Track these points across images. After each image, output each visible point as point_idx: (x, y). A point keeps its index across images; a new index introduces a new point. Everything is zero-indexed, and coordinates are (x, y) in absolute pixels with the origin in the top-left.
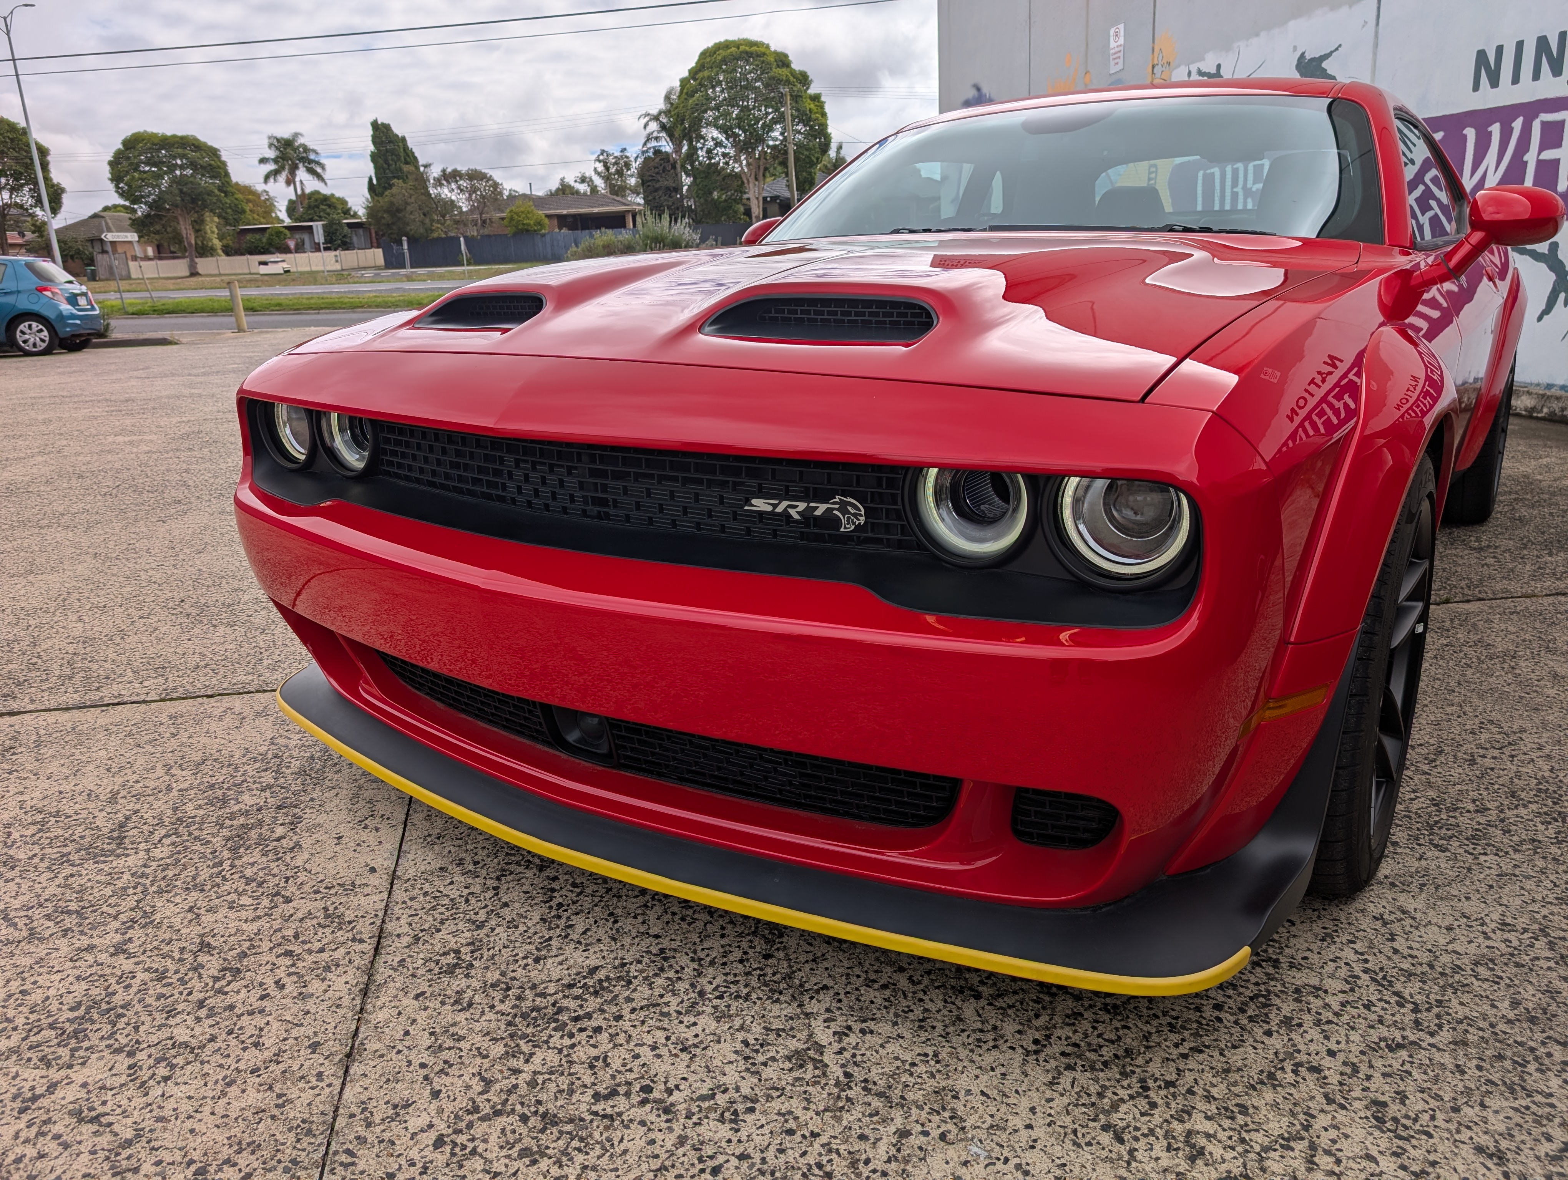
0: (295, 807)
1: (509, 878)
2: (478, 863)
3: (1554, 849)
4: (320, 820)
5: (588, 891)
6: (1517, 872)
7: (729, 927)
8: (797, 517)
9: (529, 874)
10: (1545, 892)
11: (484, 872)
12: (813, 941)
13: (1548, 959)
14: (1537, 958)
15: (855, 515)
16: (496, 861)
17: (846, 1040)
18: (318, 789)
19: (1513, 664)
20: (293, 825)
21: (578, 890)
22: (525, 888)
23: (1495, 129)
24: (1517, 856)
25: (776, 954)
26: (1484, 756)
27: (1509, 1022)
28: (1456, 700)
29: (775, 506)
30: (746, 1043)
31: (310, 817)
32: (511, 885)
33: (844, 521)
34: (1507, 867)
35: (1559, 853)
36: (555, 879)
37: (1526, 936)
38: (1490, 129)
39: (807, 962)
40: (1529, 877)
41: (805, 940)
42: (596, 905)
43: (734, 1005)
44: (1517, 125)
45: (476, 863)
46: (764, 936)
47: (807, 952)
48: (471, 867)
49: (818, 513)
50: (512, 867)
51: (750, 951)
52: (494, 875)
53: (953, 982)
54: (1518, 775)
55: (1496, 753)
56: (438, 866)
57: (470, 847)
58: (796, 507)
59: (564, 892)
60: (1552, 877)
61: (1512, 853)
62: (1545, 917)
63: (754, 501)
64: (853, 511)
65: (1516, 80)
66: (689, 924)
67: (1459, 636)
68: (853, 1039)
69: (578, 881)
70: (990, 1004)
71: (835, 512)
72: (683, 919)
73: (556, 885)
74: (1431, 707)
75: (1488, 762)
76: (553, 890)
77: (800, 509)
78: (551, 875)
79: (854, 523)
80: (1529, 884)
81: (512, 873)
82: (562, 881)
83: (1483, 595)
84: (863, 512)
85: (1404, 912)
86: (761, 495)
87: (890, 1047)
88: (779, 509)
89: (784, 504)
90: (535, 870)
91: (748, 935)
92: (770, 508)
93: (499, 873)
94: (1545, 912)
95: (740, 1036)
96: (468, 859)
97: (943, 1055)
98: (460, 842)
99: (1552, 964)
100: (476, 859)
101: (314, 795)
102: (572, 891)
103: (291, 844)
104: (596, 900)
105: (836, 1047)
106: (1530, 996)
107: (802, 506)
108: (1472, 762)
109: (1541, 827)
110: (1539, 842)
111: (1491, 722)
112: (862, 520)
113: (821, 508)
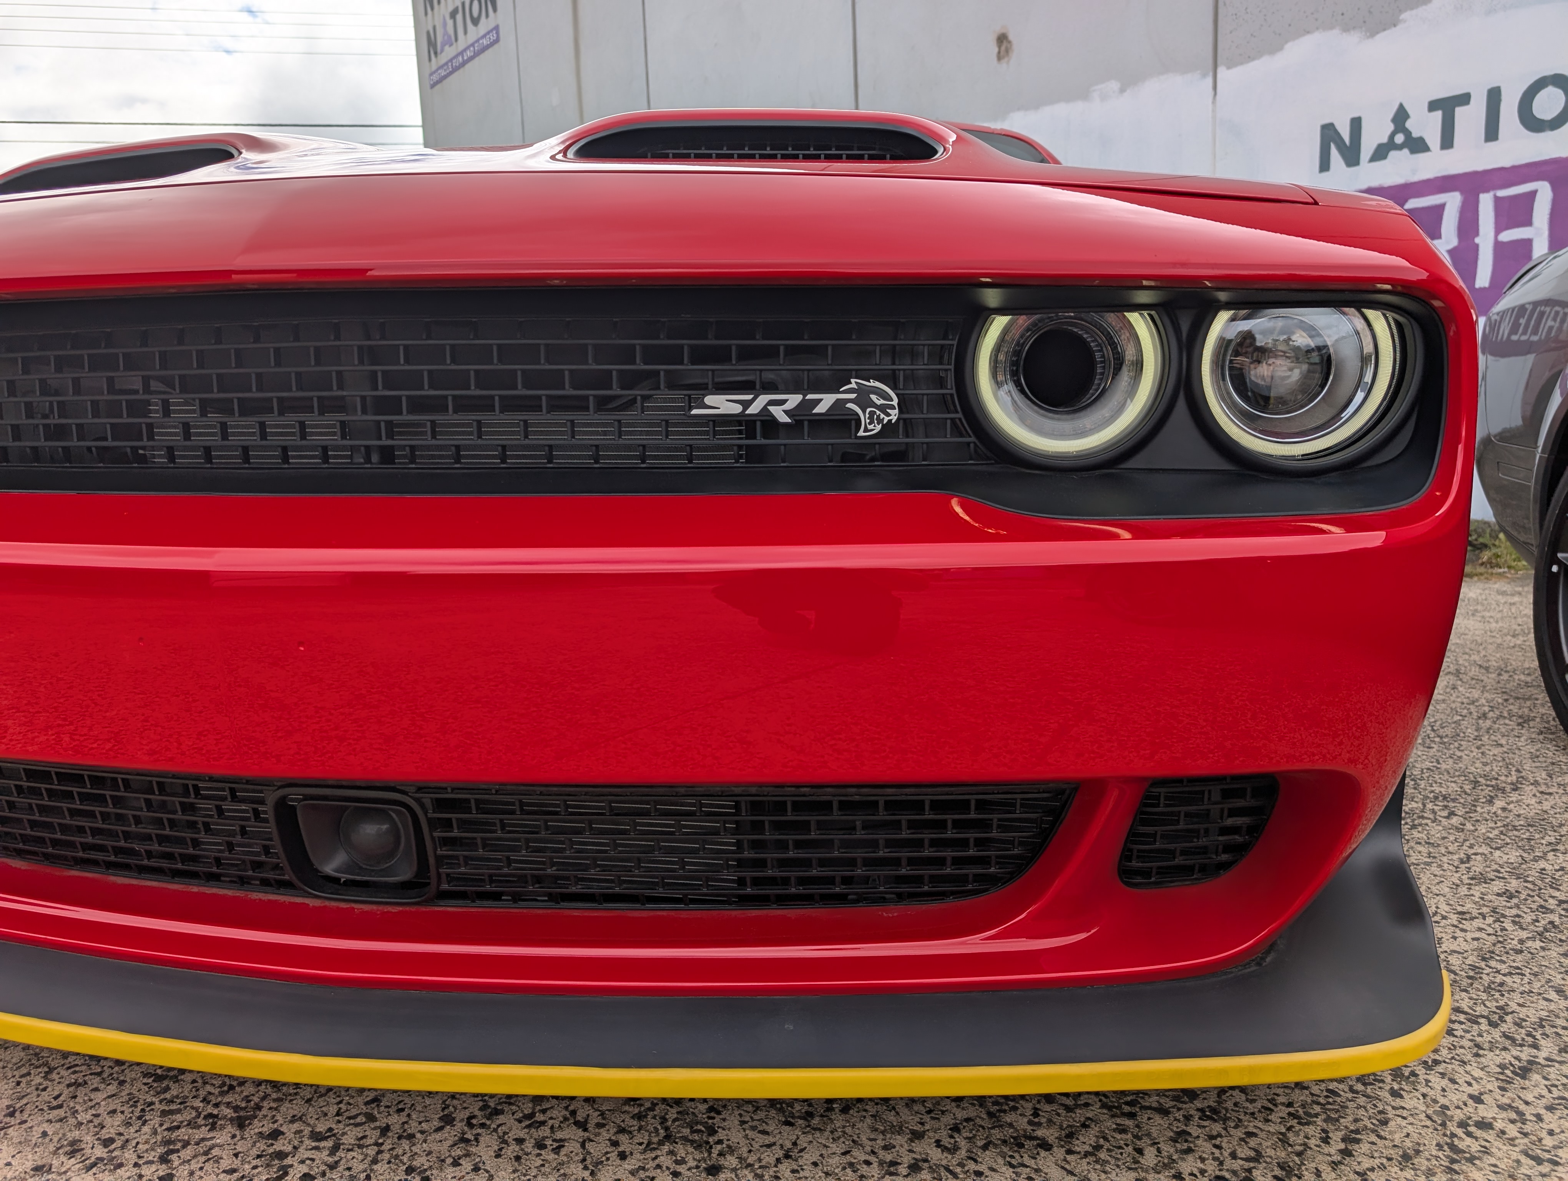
1: (187, 1153)
2: (112, 1141)
5: (349, 1139)
8: (784, 419)
9: (222, 1137)
11: (129, 1156)
15: (883, 409)
16: (146, 1129)
21: (329, 1143)
22: (225, 1164)
29: (746, 404)
32: (194, 1165)
33: (864, 418)
36: (276, 1134)
42: (375, 1161)
45: (107, 1142)
48: (100, 1152)
49: (820, 409)
50: (183, 1133)
52: (151, 1156)
56: (29, 1165)
57: (83, 1117)
58: (782, 402)
59: (303, 1153)
63: (709, 400)
64: (880, 402)
66: (557, 1150)
69: (321, 1128)
71: (850, 405)
72: (540, 1145)
73: (280, 1145)
76: (281, 1155)
77: (788, 406)
78: (266, 1130)
79: (880, 421)
81: (186, 1144)
82: (290, 1135)
84: (895, 402)
86: (723, 388)
88: (754, 409)
89: (763, 400)
90: (230, 1129)
92: (737, 409)
93: (160, 1150)
96: (89, 1138)
98: (61, 1113)
100: (105, 1134)
102: (316, 1148)
104: (372, 1151)
107: (794, 400)
112: (894, 414)
113: (826, 402)
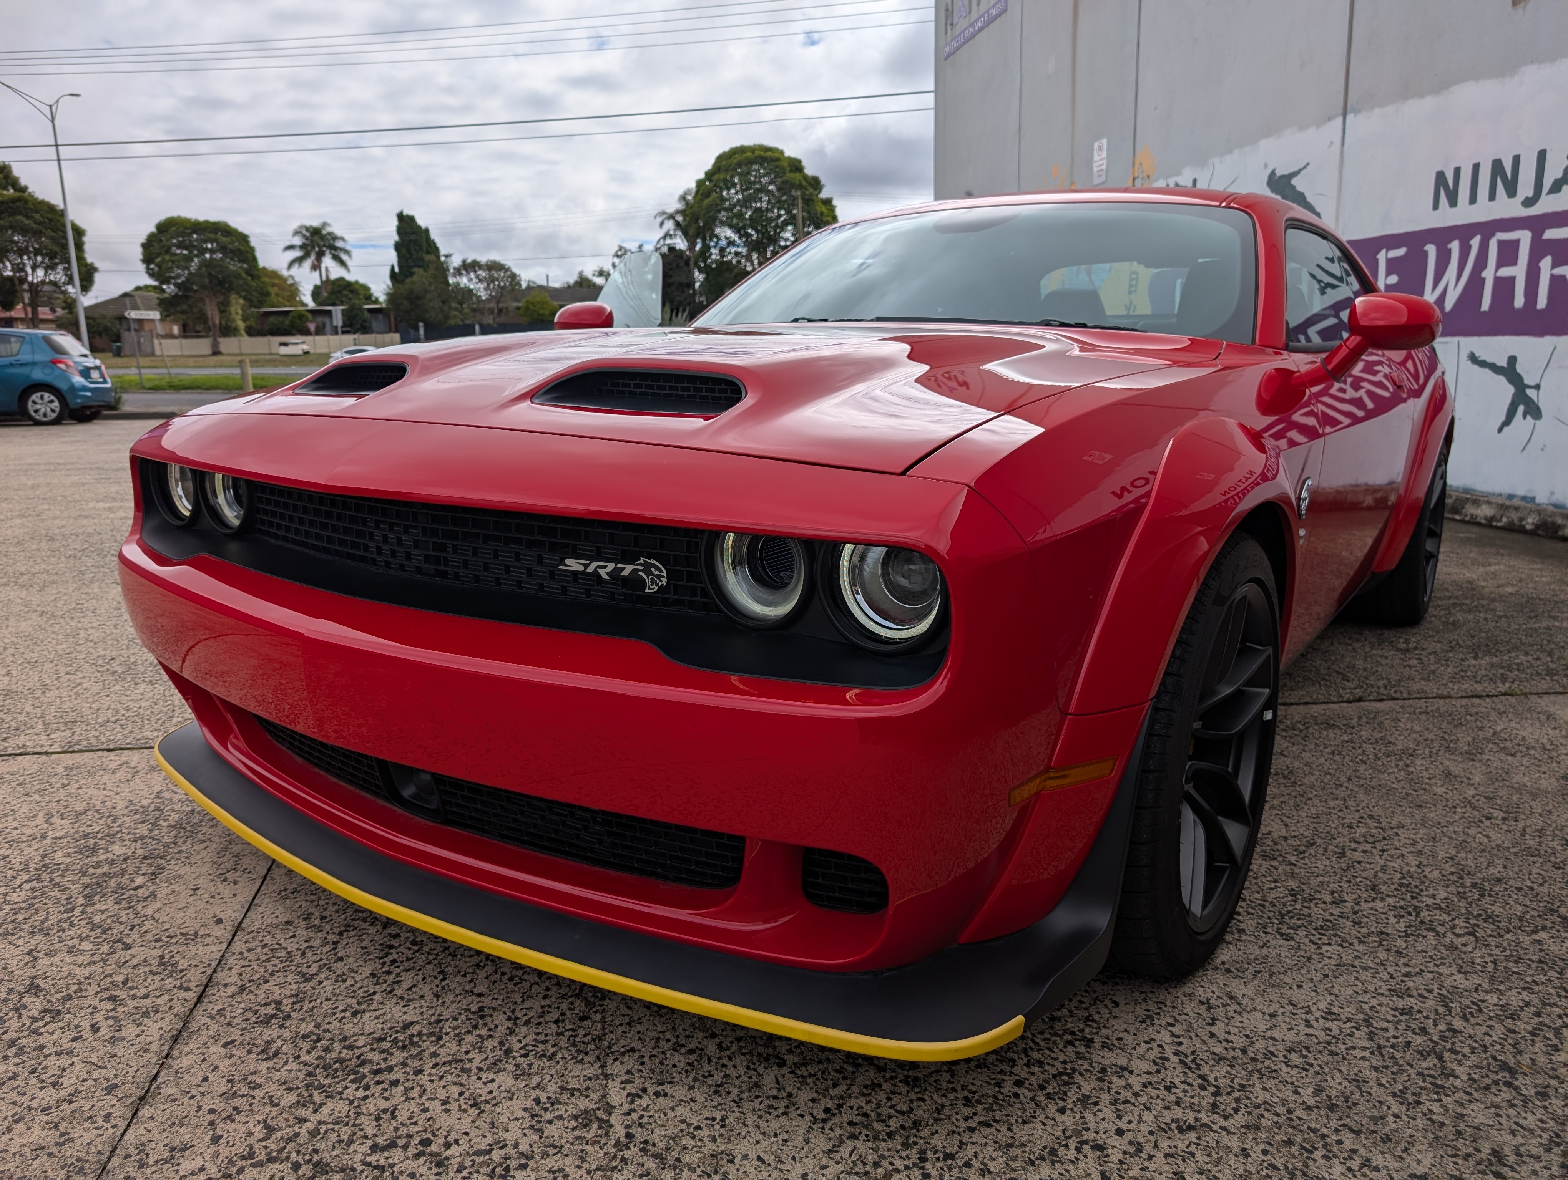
0: (161, 858)
1: (351, 934)
2: (326, 918)
3: (1400, 943)
4: (182, 872)
5: (426, 949)
6: (1356, 963)
7: (555, 988)
8: (606, 577)
9: (372, 930)
10: (1379, 984)
11: (328, 927)
12: (633, 1005)
13: (1364, 1049)
14: (1354, 1048)
15: (658, 577)
16: (343, 917)
17: (638, 1101)
18: (189, 841)
19: (1408, 762)
20: (154, 876)
21: (416, 948)
22: (364, 944)
23: (1455, 246)
24: (1361, 948)
25: (593, 1016)
26: (1355, 850)
27: (1309, 1108)
28: (1342, 795)
29: (586, 566)
30: (537, 1101)
31: (174, 867)
32: (351, 940)
33: (648, 582)
34: (1347, 958)
35: (1404, 945)
36: (397, 936)
37: (1348, 1025)
38: (1449, 246)
39: (621, 1025)
40: (1366, 969)
41: (626, 1004)
42: (429, 963)
43: (537, 1063)
44: (1475, 242)
45: (323, 918)
46: (586, 998)
47: (624, 1015)
48: (317, 922)
49: (625, 573)
50: (356, 923)
51: (568, 1013)
52: (337, 930)
53: (761, 1050)
54: (1384, 870)
55: (1368, 847)
56: (285, 919)
57: (322, 902)
58: (605, 567)
59: (402, 949)
60: (1390, 970)
61: (1356, 944)
62: (1372, 1007)
63: (567, 561)
64: (656, 573)
65: (1473, 200)
66: (515, 985)
67: (1363, 733)
68: (645, 1101)
69: (418, 939)
70: (792, 1072)
71: (640, 573)
72: (511, 979)
73: (395, 943)
74: (1316, 801)
75: (1357, 856)
76: (391, 947)
77: (609, 569)
78: (394, 933)
79: (657, 584)
80: (1365, 975)
81: (355, 928)
82: (402, 938)
83: (1398, 695)
84: (665, 574)
85: (1231, 998)
86: (575, 556)
87: (679, 1111)
88: (590, 569)
89: (594, 564)
90: (379, 927)
91: (571, 997)
92: (581, 568)
93: (342, 928)
94: (1374, 1002)
95: (533, 1094)
96: (317, 914)
97: (731, 1119)
98: (314, 897)
99: (1367, 1054)
100: (324, 914)
101: (184, 848)
102: (409, 949)
103: (147, 894)
104: (431, 958)
105: (626, 1108)
106: (1336, 1084)
107: (611, 566)
108: (1342, 854)
109: (1393, 920)
110: (1387, 934)
111: (1371, 817)
112: (665, 580)
113: (628, 569)
